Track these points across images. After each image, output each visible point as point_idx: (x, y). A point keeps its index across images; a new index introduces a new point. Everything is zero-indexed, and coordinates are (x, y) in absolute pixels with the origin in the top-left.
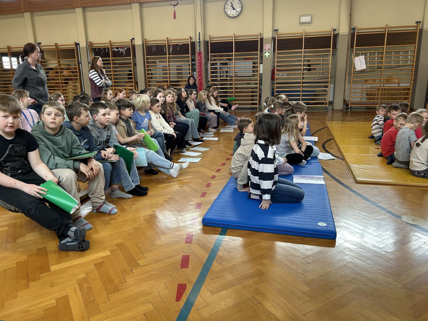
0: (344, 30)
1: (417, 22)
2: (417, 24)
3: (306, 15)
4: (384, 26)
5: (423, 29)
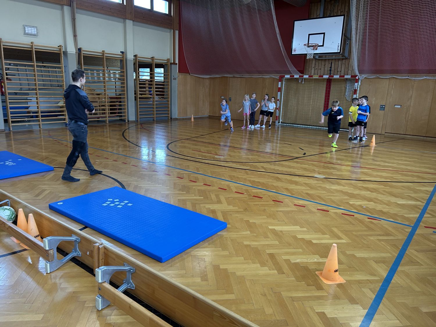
0: (71, 49)
1: (121, 52)
2: (123, 54)
3: (30, 26)
4: (101, 51)
5: (127, 58)
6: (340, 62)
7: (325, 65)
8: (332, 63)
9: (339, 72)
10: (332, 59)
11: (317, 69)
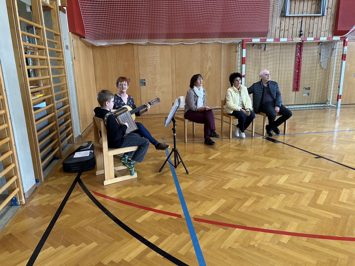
6: (311, 20)
7: (293, 25)
8: (302, 21)
9: (310, 33)
10: (302, 17)
11: (283, 30)
